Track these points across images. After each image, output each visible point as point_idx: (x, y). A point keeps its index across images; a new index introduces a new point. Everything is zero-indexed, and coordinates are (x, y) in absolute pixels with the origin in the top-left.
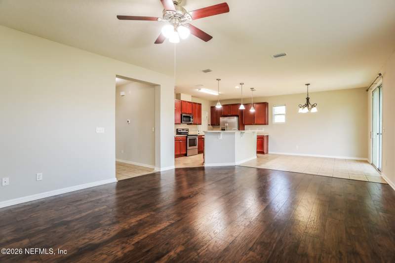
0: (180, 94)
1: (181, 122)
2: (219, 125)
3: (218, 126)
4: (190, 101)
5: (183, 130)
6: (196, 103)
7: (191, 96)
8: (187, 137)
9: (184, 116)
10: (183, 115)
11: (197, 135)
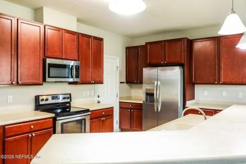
0: (42, 8)
1: (44, 80)
2: (141, 83)
3: (139, 85)
4: (74, 29)
5: (55, 97)
6: (89, 37)
7: (76, 18)
8: (54, 119)
9: (51, 65)
10: (49, 61)
11: (88, 111)
